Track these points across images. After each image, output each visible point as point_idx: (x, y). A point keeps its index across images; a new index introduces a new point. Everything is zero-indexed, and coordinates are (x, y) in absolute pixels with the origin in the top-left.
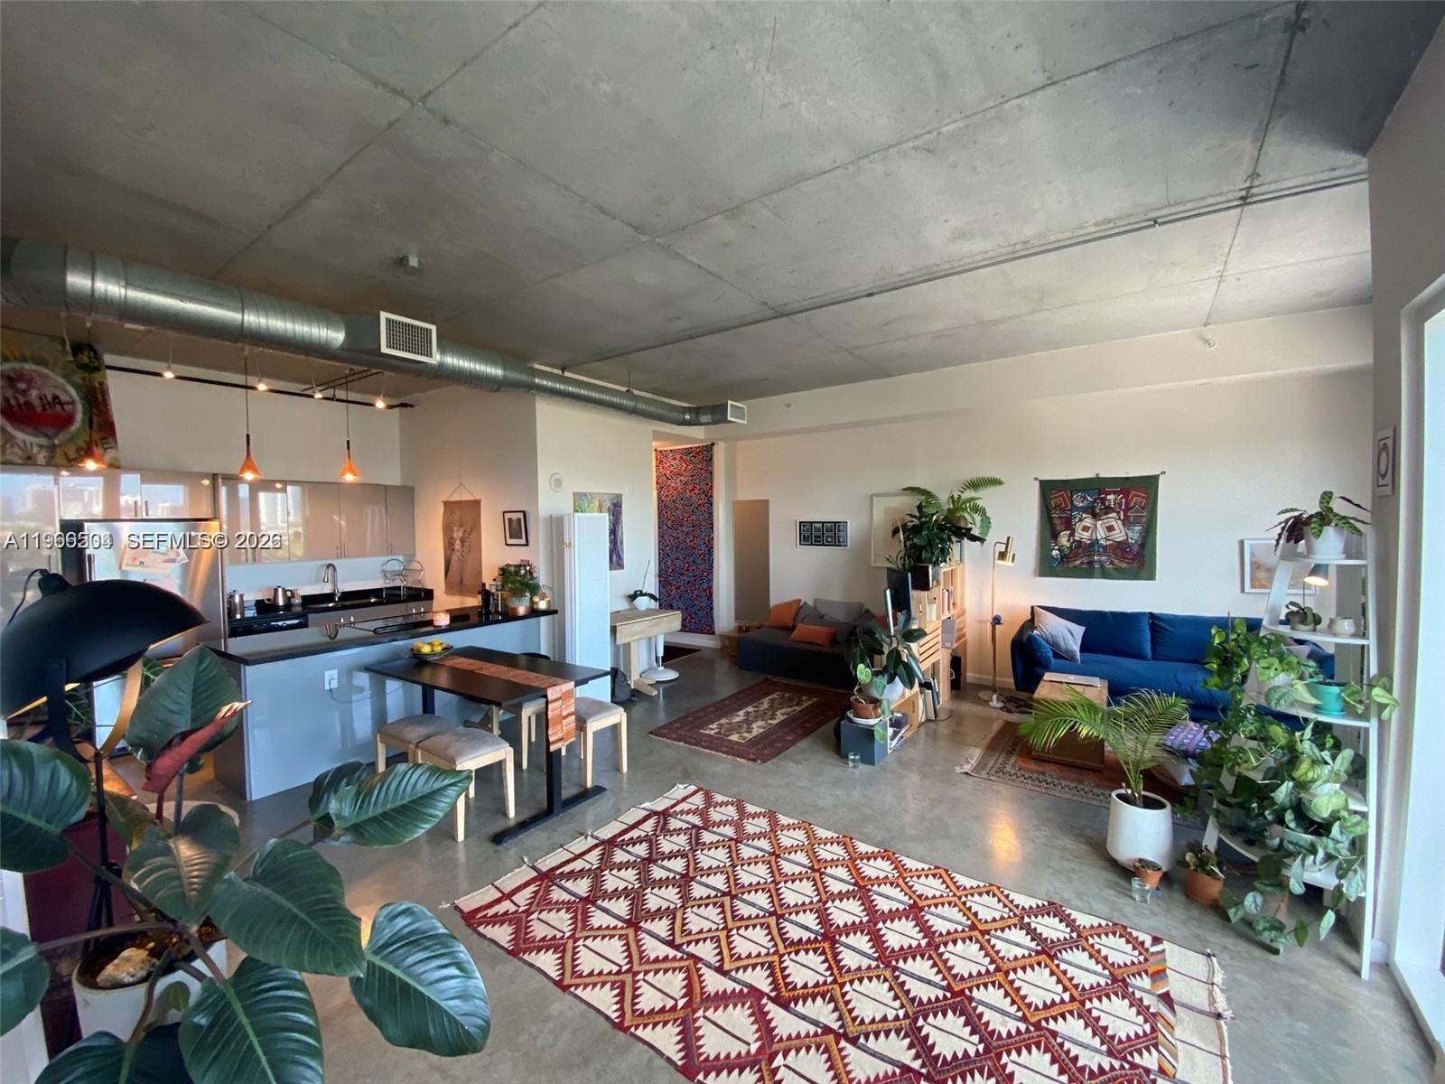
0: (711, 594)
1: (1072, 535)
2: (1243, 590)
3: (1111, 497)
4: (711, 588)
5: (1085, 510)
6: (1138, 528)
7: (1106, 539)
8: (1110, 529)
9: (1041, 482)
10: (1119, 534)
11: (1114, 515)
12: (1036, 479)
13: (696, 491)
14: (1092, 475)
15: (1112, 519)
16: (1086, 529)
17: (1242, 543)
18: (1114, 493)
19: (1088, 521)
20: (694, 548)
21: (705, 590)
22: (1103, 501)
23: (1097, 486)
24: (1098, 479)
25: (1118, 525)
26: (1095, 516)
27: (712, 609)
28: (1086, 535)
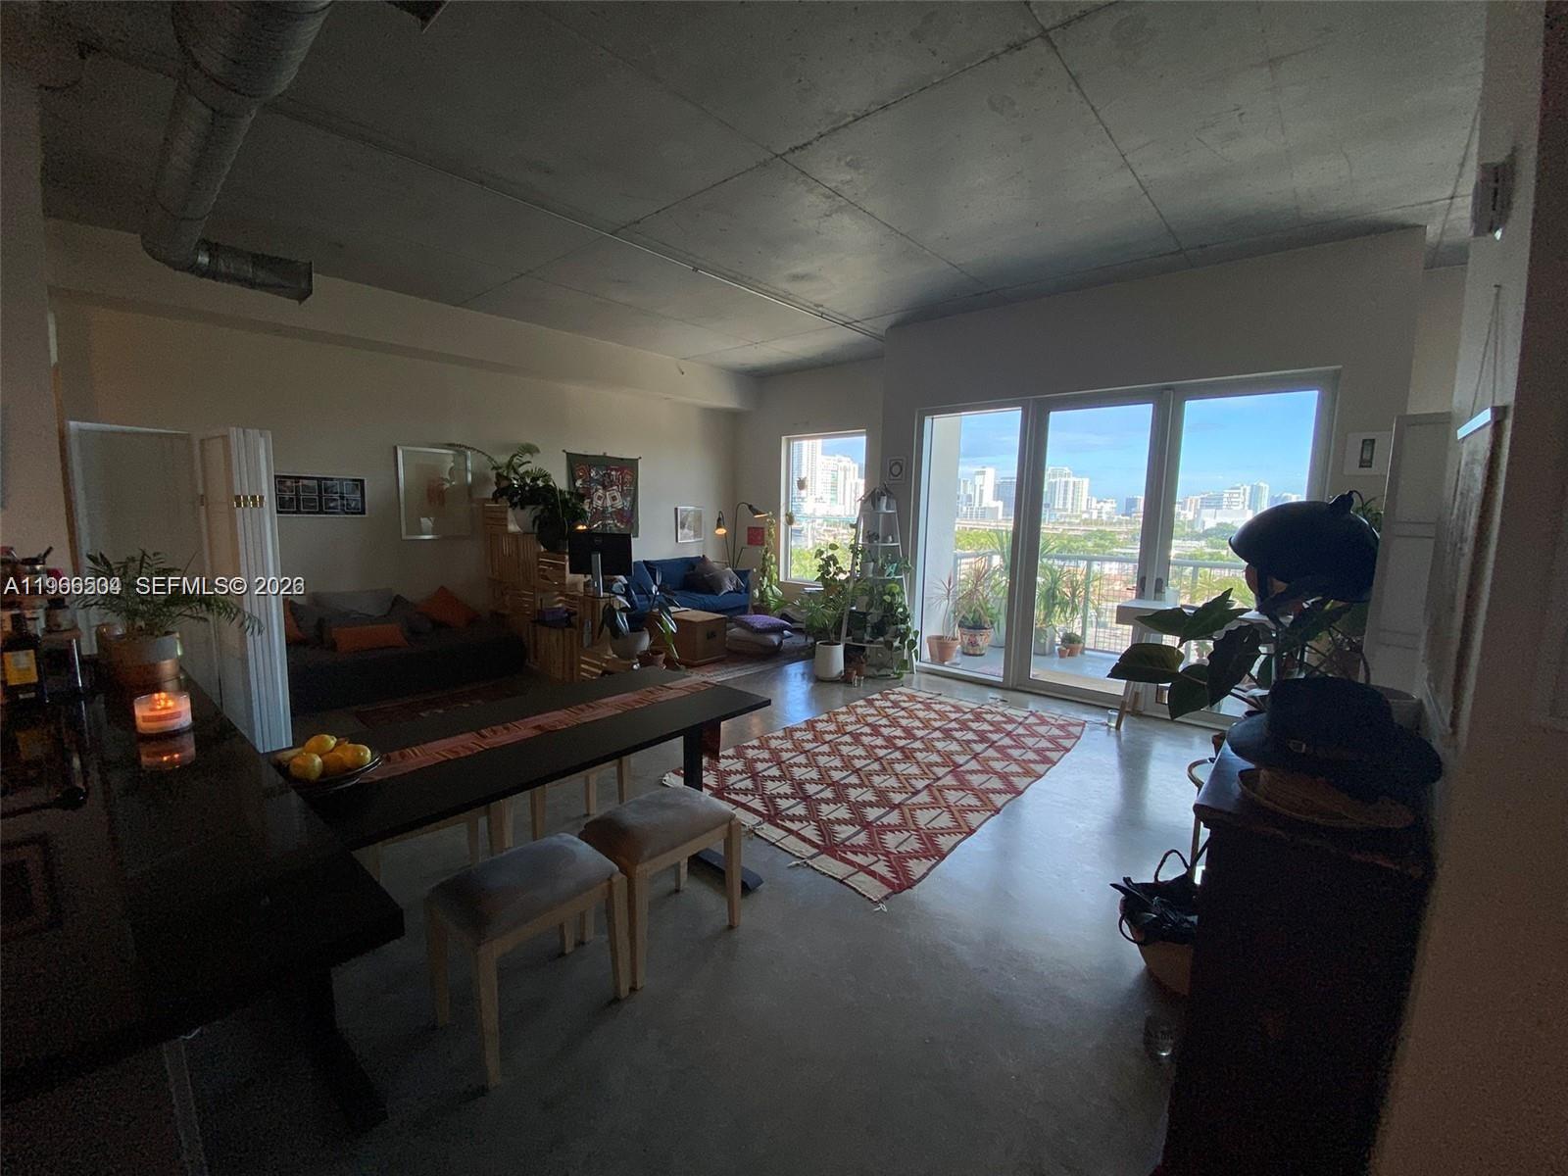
1: (591, 503)
2: (677, 541)
3: (613, 473)
5: (597, 482)
6: (629, 499)
7: (612, 507)
8: (614, 498)
9: (569, 456)
10: (619, 504)
11: (615, 488)
12: (564, 451)
14: (601, 454)
15: (615, 491)
16: (599, 498)
17: (676, 509)
18: (616, 470)
19: (600, 492)
22: (610, 475)
23: (604, 462)
24: (604, 456)
25: (618, 495)
26: (605, 488)
28: (600, 502)
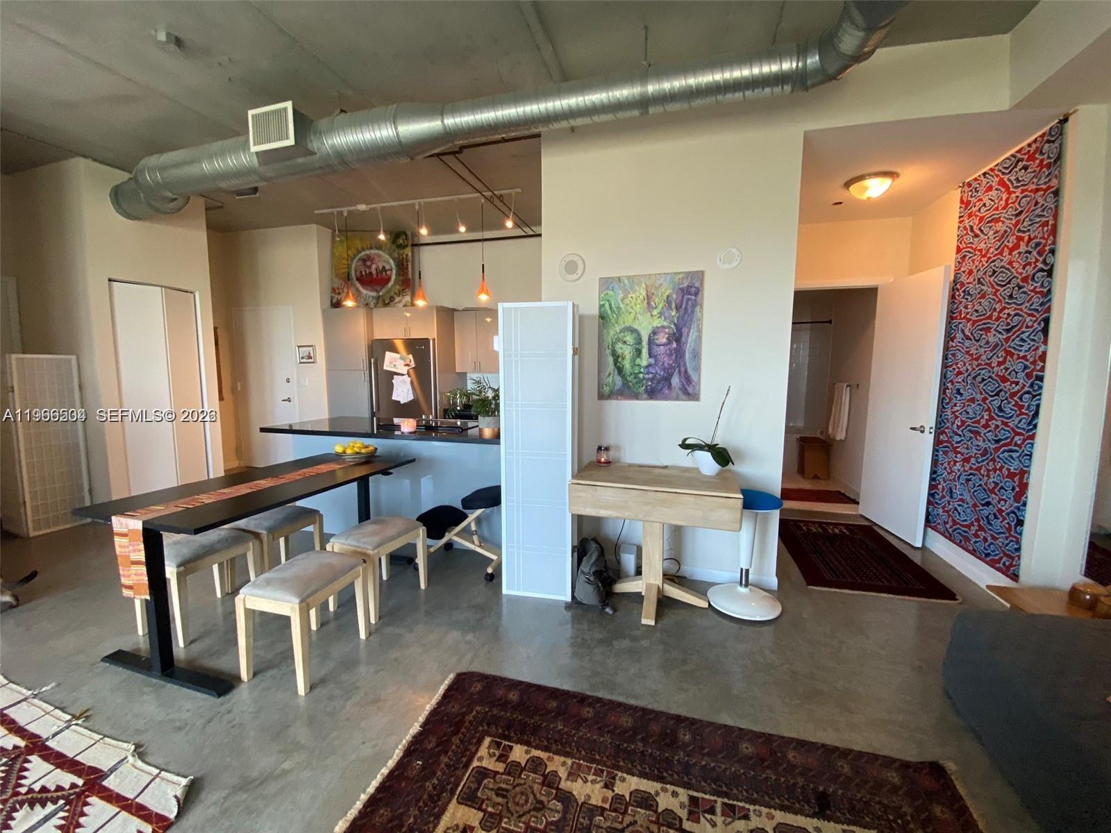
0: (1024, 487)
4: (1023, 473)
13: (1023, 248)
20: (1004, 380)
21: (1011, 475)
27: (1020, 523)
